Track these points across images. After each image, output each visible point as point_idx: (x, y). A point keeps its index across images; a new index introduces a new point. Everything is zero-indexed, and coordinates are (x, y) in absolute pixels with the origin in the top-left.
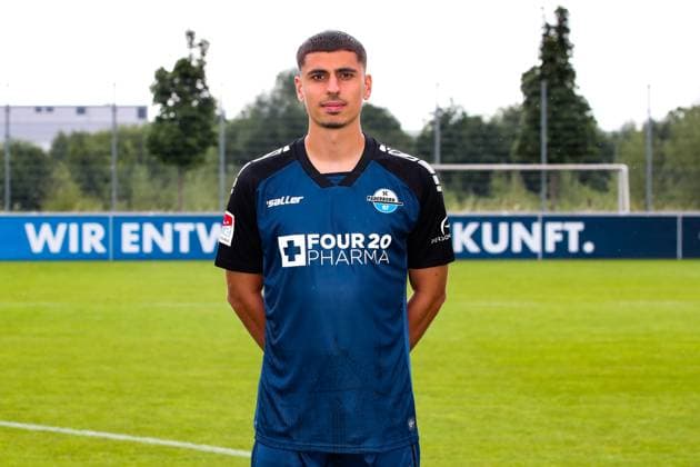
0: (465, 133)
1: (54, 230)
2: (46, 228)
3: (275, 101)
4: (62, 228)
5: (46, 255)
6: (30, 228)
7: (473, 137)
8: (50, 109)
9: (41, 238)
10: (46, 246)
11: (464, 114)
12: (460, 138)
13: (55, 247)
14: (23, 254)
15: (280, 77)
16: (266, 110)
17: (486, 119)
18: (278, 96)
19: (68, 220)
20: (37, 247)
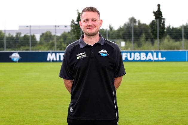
0: (174, 31)
3: (128, 24)
7: (176, 32)
8: (58, 26)
11: (173, 27)
12: (173, 33)
15: (129, 19)
16: (126, 26)
17: (178, 28)
18: (129, 23)
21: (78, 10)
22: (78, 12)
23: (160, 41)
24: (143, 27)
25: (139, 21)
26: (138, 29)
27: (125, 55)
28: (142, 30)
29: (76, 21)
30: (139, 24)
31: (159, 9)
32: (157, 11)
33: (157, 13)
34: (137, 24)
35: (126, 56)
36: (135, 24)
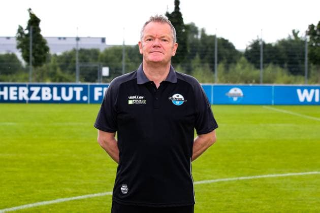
1: (309, 92)
2: (306, 91)
4: (312, 91)
5: (305, 103)
6: (299, 91)
7: (269, 52)
8: (65, 38)
9: (304, 96)
10: (306, 99)
11: (263, 43)
13: (309, 99)
14: (295, 102)
19: (315, 88)
20: (302, 99)
21: (30, 9)
22: (31, 14)
23: (227, 68)
24: (208, 42)
25: (203, 31)
26: (201, 45)
27: (99, 91)
28: (207, 47)
29: (26, 30)
30: (204, 35)
31: (177, 8)
32: (173, 13)
33: (173, 16)
34: (199, 37)
35: (100, 94)
36: (195, 36)
